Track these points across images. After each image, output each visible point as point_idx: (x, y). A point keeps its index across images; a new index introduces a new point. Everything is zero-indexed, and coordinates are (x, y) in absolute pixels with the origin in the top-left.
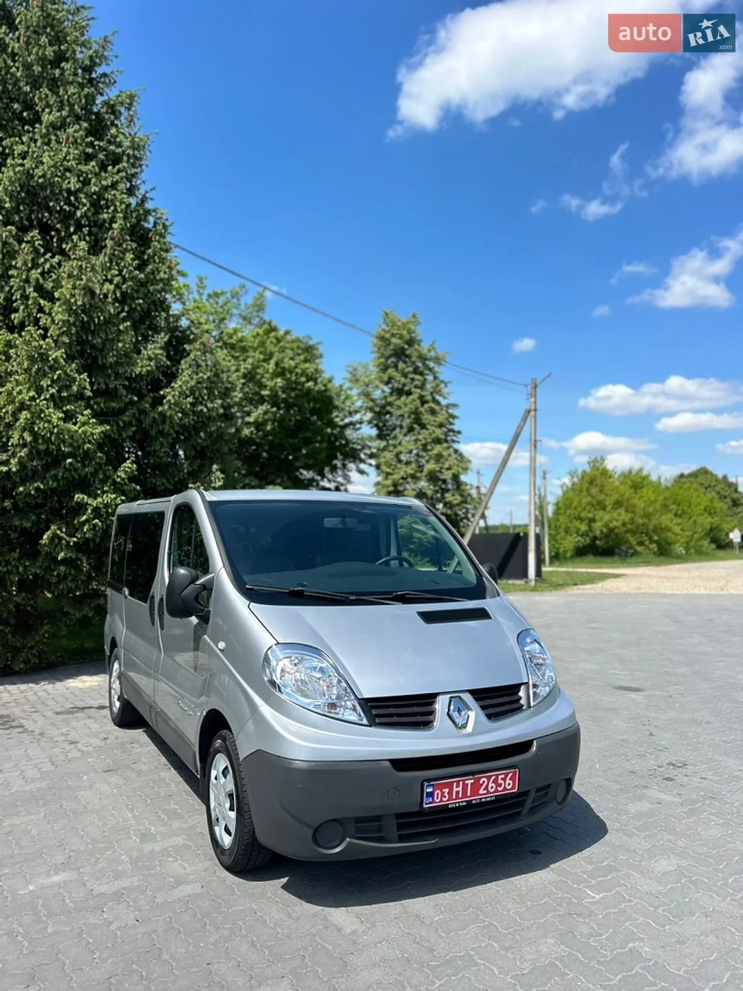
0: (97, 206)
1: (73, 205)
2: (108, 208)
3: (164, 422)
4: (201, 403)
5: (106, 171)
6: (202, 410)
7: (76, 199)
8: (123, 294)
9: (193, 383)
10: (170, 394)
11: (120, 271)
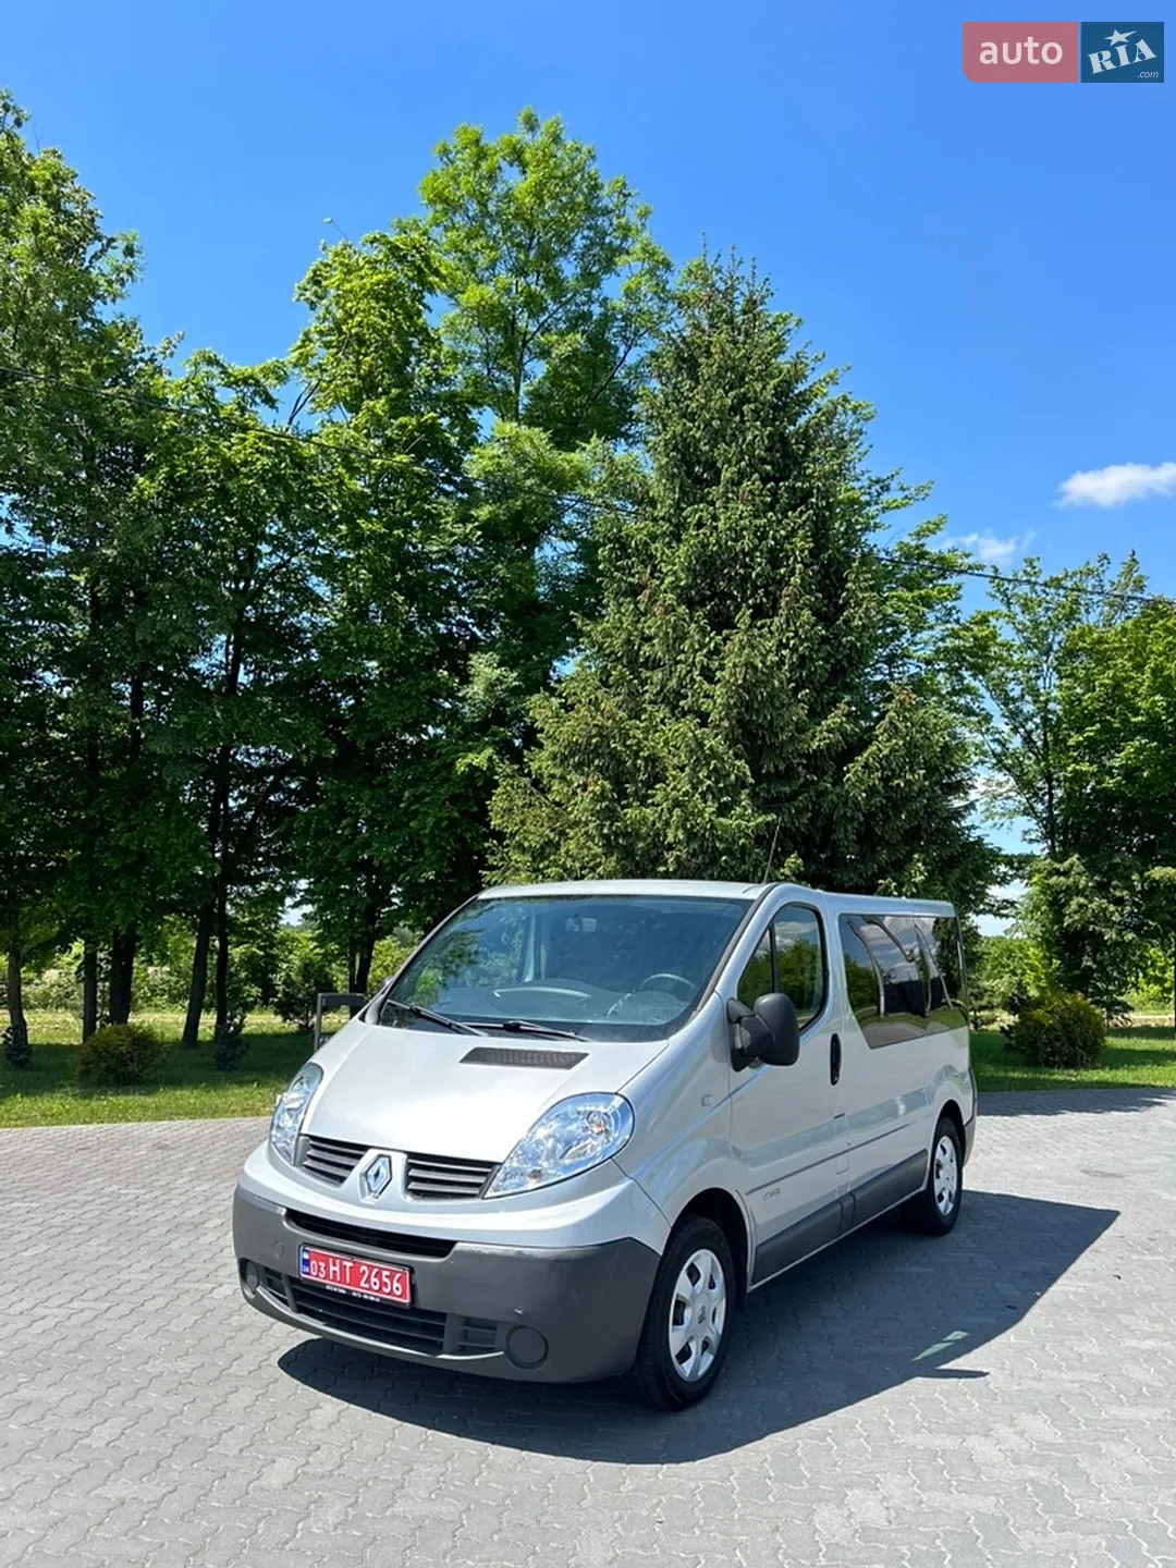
0: (774, 559)
1: (749, 566)
2: (788, 559)
3: (846, 803)
4: (900, 777)
5: (787, 517)
6: (898, 785)
7: (752, 560)
8: (802, 657)
9: (886, 752)
10: (853, 771)
11: (796, 632)
